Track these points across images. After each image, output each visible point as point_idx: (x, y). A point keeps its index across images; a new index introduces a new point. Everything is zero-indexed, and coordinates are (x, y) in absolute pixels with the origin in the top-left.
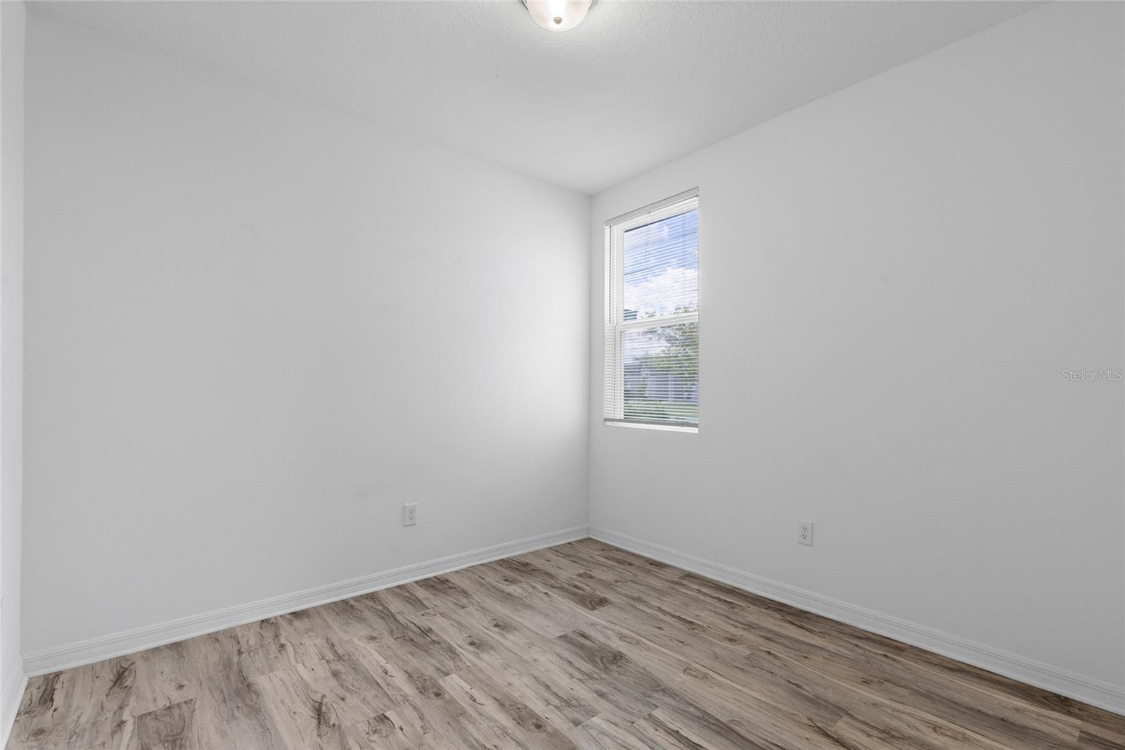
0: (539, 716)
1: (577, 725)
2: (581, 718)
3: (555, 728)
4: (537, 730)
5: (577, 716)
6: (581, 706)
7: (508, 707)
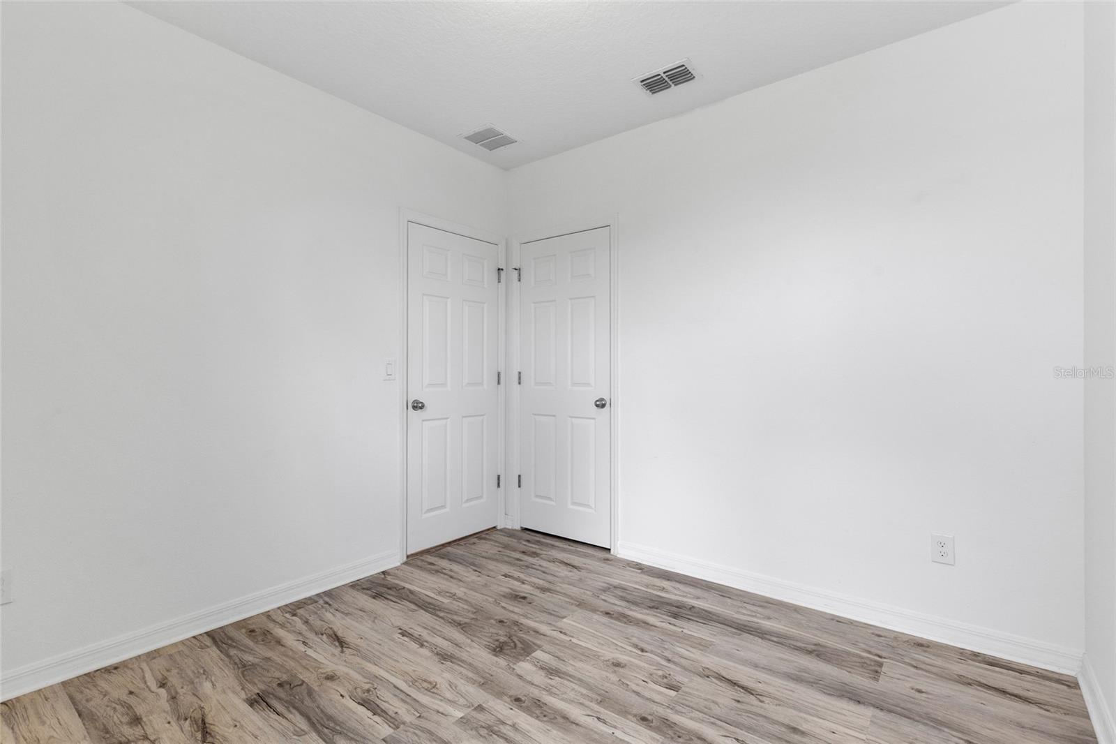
0: (520, 710)
1: (480, 706)
2: (475, 714)
3: (501, 700)
4: (519, 696)
5: (481, 716)
6: (476, 729)
7: (557, 717)
